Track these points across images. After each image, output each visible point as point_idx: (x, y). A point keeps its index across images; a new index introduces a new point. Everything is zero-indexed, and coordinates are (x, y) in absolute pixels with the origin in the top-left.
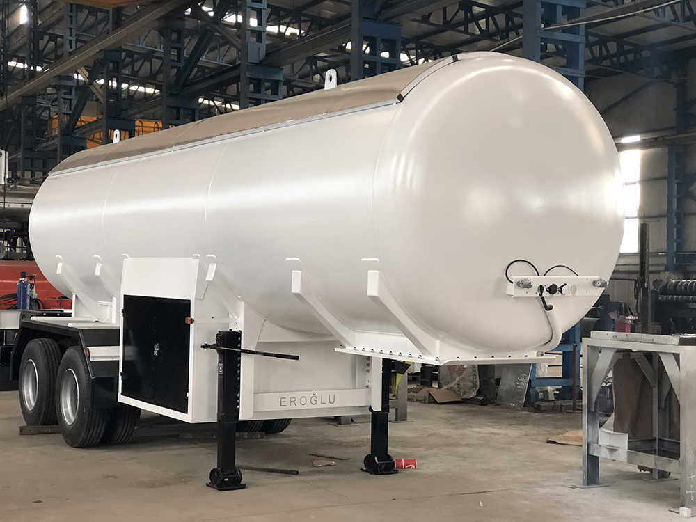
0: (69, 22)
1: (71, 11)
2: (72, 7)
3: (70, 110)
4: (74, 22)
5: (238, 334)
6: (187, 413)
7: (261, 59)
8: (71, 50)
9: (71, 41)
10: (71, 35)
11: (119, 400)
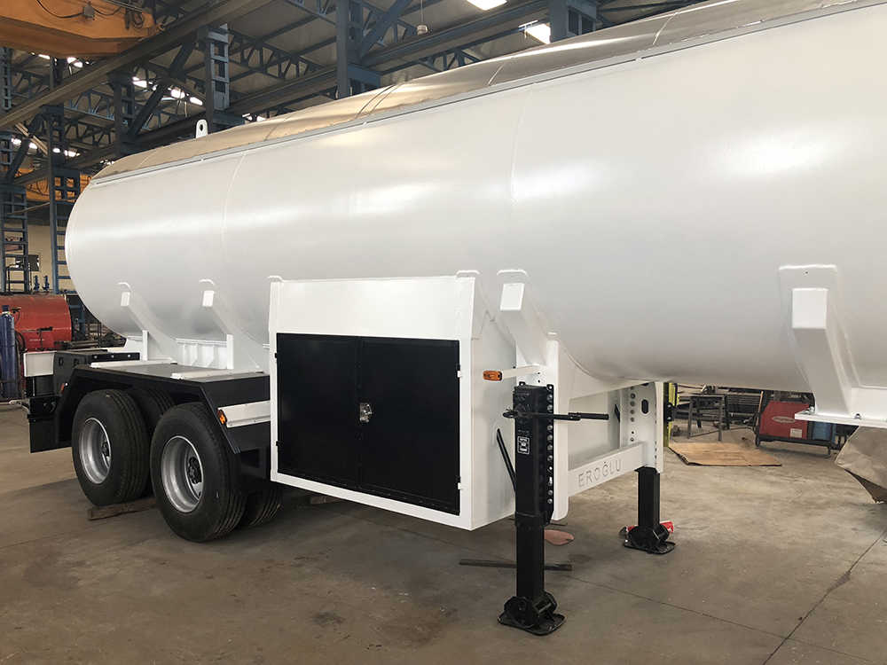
0: (4, 83)
1: (6, 74)
2: (6, 71)
3: (9, 161)
4: (9, 83)
5: (547, 391)
6: (458, 514)
7: (225, 107)
8: (7, 109)
9: (6, 100)
10: (7, 95)
11: (272, 480)
